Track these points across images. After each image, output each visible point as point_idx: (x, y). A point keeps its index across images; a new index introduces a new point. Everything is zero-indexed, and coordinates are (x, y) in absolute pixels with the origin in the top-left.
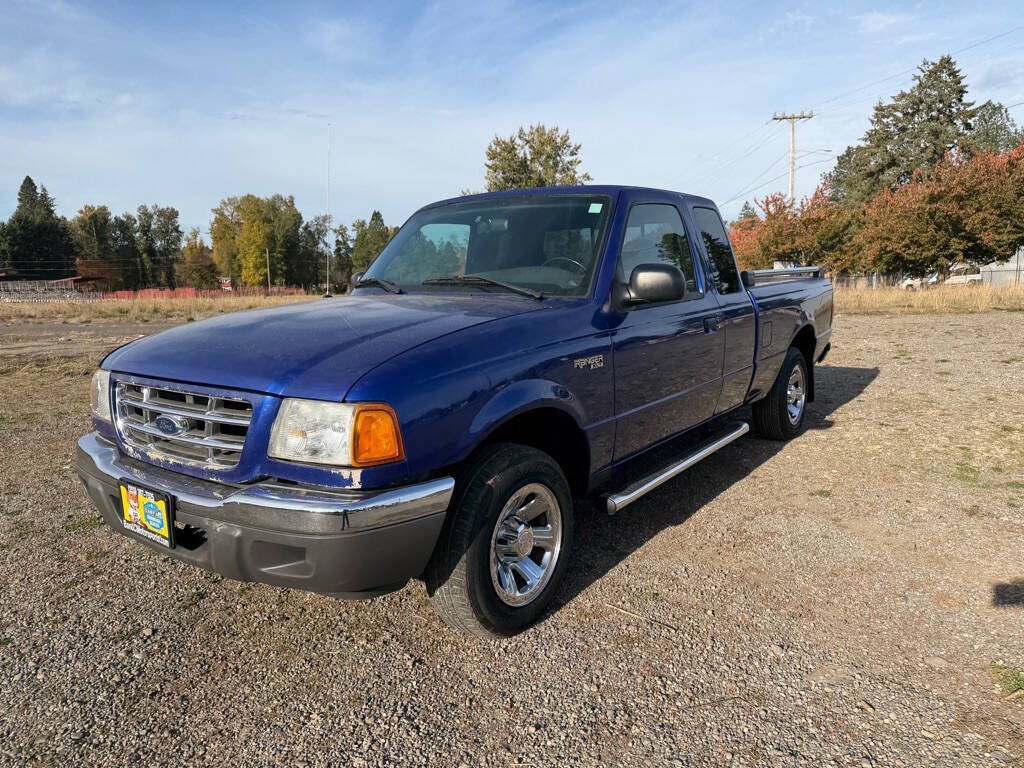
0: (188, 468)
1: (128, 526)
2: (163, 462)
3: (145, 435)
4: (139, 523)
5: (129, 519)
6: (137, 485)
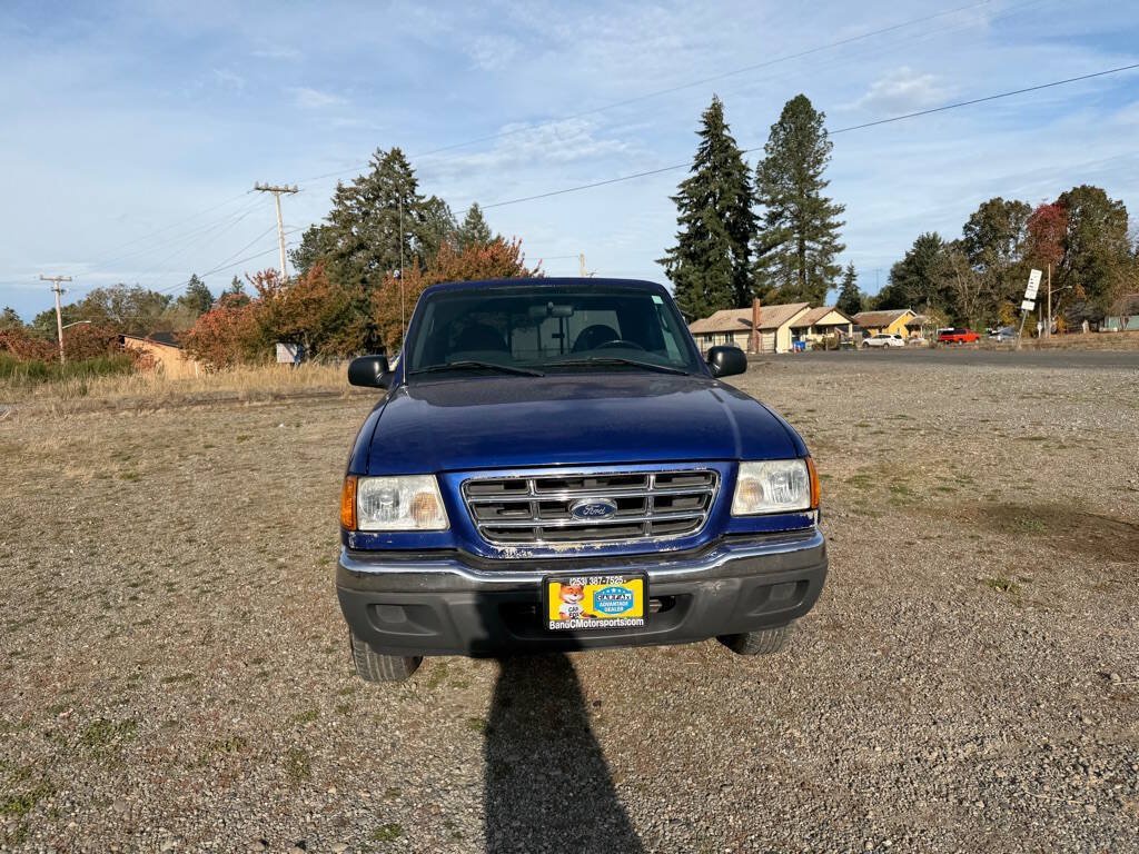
0: (627, 547)
1: (558, 626)
2: (582, 551)
3: (529, 530)
4: (580, 616)
5: (558, 618)
6: (588, 575)
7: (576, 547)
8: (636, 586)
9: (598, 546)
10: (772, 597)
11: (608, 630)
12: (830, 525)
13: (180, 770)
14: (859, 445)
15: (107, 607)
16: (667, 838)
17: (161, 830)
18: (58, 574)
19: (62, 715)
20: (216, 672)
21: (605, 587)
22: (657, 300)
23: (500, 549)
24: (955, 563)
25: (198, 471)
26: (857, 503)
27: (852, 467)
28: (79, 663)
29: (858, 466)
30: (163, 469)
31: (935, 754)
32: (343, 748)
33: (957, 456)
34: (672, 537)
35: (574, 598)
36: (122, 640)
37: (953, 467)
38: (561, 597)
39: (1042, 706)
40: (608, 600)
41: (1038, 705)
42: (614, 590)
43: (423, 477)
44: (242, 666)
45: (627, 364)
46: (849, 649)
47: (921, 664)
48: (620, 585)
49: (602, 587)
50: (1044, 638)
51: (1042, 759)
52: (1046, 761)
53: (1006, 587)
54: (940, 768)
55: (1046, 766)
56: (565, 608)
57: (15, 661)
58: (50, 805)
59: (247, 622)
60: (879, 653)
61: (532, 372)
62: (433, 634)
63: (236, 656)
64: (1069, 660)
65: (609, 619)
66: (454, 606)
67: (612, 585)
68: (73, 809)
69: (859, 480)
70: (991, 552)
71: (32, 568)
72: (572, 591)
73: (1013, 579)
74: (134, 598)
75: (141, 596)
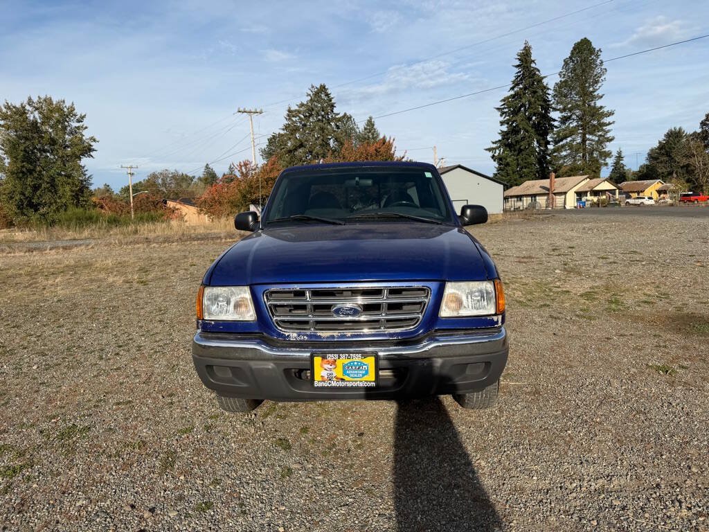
1: (320, 385)
2: (339, 337)
3: (306, 323)
4: (334, 379)
5: (320, 379)
6: (339, 353)
7: (335, 334)
8: (370, 361)
9: (349, 334)
10: (468, 372)
11: (352, 388)
12: (557, 324)
13: (104, 458)
14: (597, 271)
15: (101, 358)
16: (373, 526)
17: (80, 493)
18: (82, 338)
19: (53, 421)
20: (145, 401)
21: (349, 361)
22: (428, 175)
23: (287, 334)
24: (636, 353)
25: (182, 279)
26: (581, 310)
27: (587, 285)
28: (74, 392)
29: (590, 285)
30: (163, 278)
31: (575, 485)
32: (198, 452)
33: (663, 279)
34: (398, 330)
35: (331, 367)
36: (101, 379)
37: (658, 287)
38: (322, 366)
39: (663, 457)
40: (353, 370)
41: (662, 455)
42: (356, 363)
43: (241, 288)
44: (161, 397)
45: (402, 217)
46: (540, 409)
47: (586, 421)
48: (360, 360)
49: (347, 361)
50: (683, 408)
51: (651, 494)
52: (654, 496)
53: (667, 371)
54: (574, 495)
55: (651, 499)
56: (324, 373)
57: (42, 388)
58: (27, 473)
59: (174, 371)
60: (559, 412)
61: (338, 222)
62: (245, 385)
63: (160, 392)
64: (696, 425)
65: (353, 381)
66: (256, 369)
67: (354, 360)
68: (39, 477)
69: (588, 295)
70: (665, 347)
71: (70, 334)
72: (328, 363)
73: (675, 366)
74: (118, 354)
75: (121, 353)
